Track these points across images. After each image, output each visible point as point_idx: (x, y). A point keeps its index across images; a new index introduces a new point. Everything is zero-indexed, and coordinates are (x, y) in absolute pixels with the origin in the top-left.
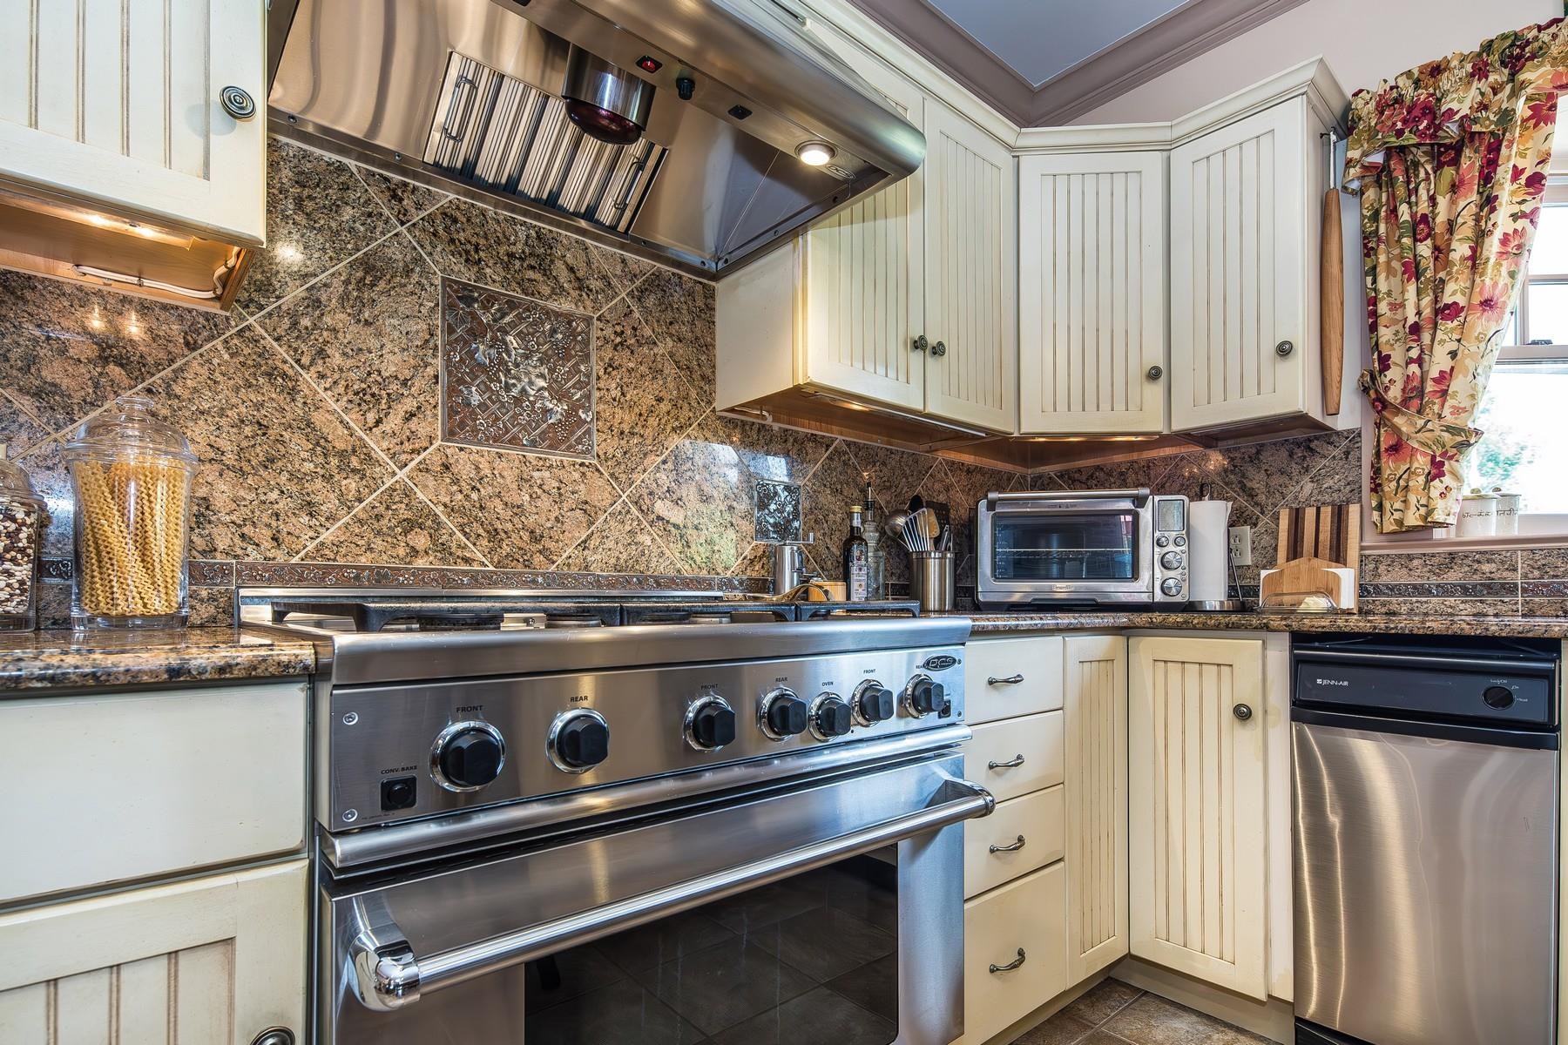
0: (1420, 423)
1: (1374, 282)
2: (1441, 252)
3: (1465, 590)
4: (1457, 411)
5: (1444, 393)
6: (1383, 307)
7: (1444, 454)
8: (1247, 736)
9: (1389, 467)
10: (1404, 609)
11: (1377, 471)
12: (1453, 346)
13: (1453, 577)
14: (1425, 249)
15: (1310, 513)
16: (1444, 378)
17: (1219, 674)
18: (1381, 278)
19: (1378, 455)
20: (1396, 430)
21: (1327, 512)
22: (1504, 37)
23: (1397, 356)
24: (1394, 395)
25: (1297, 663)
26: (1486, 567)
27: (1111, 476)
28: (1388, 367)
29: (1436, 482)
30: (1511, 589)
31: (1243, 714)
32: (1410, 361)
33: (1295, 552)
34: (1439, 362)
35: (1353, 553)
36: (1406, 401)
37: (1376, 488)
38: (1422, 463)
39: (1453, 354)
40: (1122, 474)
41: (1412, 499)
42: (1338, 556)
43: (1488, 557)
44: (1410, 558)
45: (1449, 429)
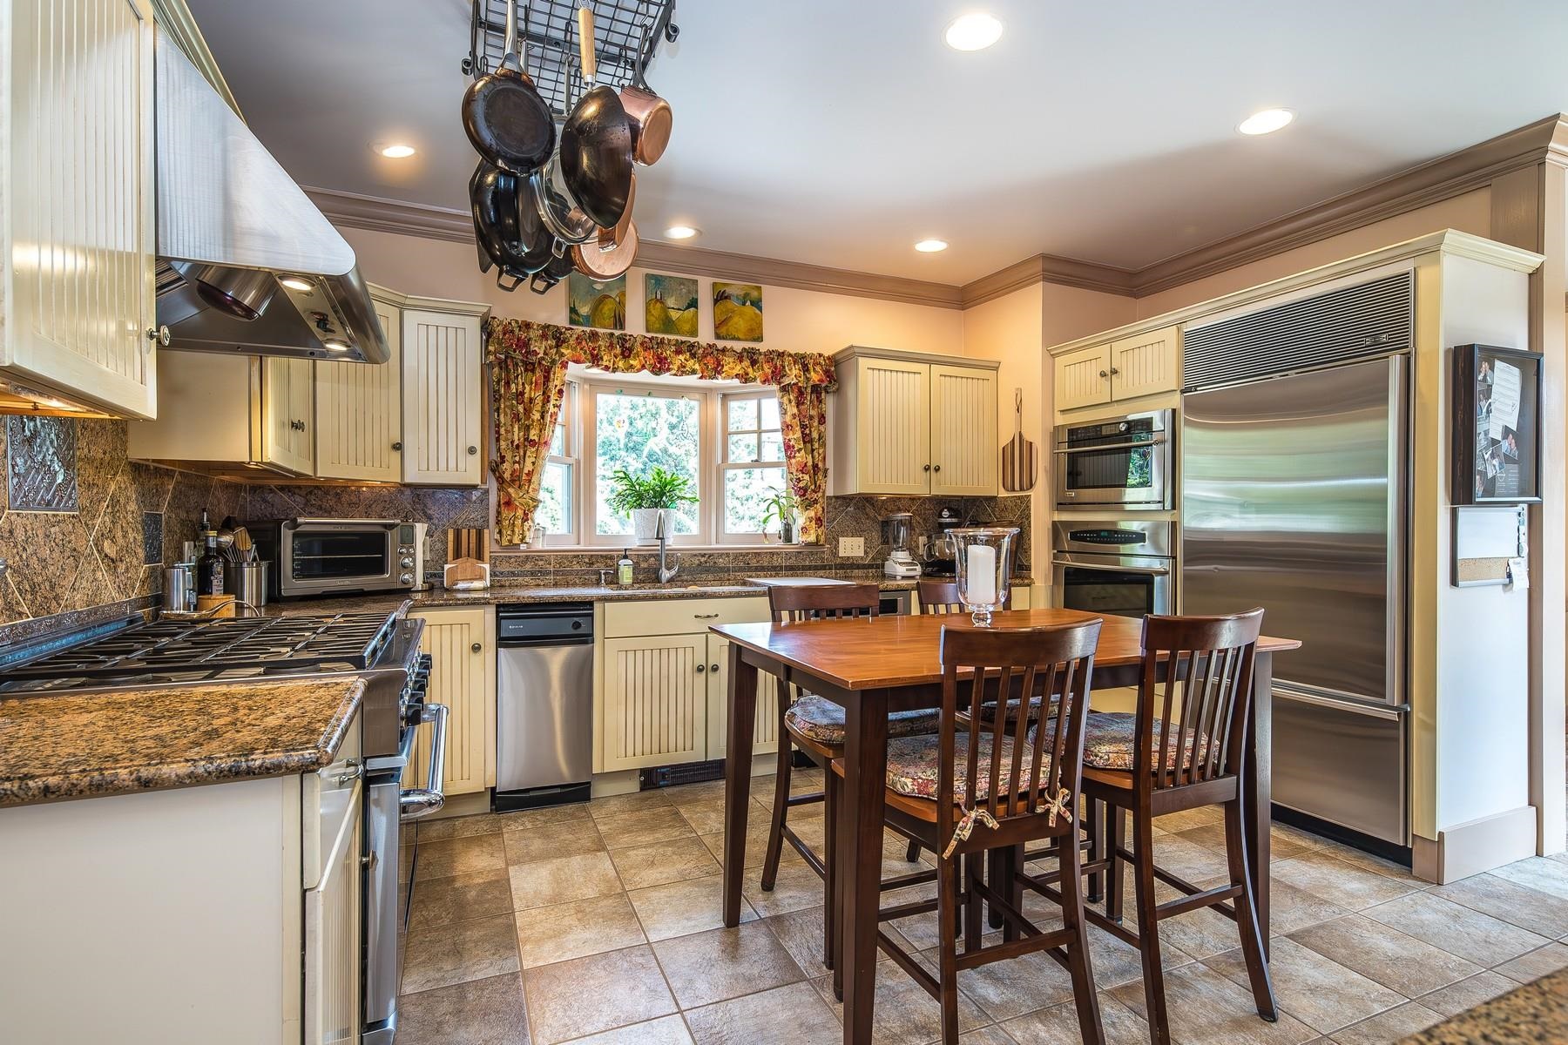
0: (521, 494)
1: (498, 416)
2: (528, 411)
3: (532, 574)
4: (534, 490)
5: (530, 481)
6: (502, 431)
7: (529, 510)
8: (476, 659)
9: (505, 513)
10: (507, 584)
11: (499, 513)
12: (534, 460)
13: (528, 567)
14: (521, 408)
15: (464, 532)
16: (530, 474)
17: (462, 628)
18: (502, 416)
19: (499, 505)
20: (509, 494)
21: (473, 532)
22: (555, 326)
23: (508, 456)
24: (507, 476)
25: (499, 620)
26: (540, 563)
27: (329, 494)
28: (503, 462)
29: (526, 523)
30: (549, 573)
31: (476, 648)
32: (515, 462)
33: (457, 555)
34: (528, 467)
35: (487, 555)
36: (513, 481)
37: (498, 522)
38: (520, 513)
39: (534, 463)
40: (337, 494)
41: (516, 530)
42: (480, 557)
43: (541, 558)
44: (510, 557)
45: (532, 499)
